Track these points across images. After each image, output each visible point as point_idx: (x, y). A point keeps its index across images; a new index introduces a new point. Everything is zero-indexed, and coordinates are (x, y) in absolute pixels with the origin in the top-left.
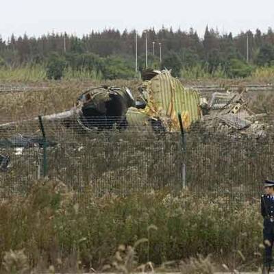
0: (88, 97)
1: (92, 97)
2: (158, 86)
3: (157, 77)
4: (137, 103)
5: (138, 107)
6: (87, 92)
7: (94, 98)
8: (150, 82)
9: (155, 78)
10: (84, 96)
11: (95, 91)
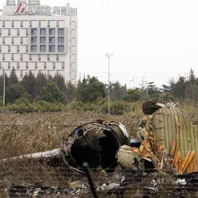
0: (81, 133)
1: (85, 133)
2: (160, 121)
3: (160, 111)
4: (132, 141)
5: (133, 145)
6: (79, 127)
7: (87, 135)
8: (151, 116)
9: (157, 112)
10: (77, 131)
11: (89, 126)
